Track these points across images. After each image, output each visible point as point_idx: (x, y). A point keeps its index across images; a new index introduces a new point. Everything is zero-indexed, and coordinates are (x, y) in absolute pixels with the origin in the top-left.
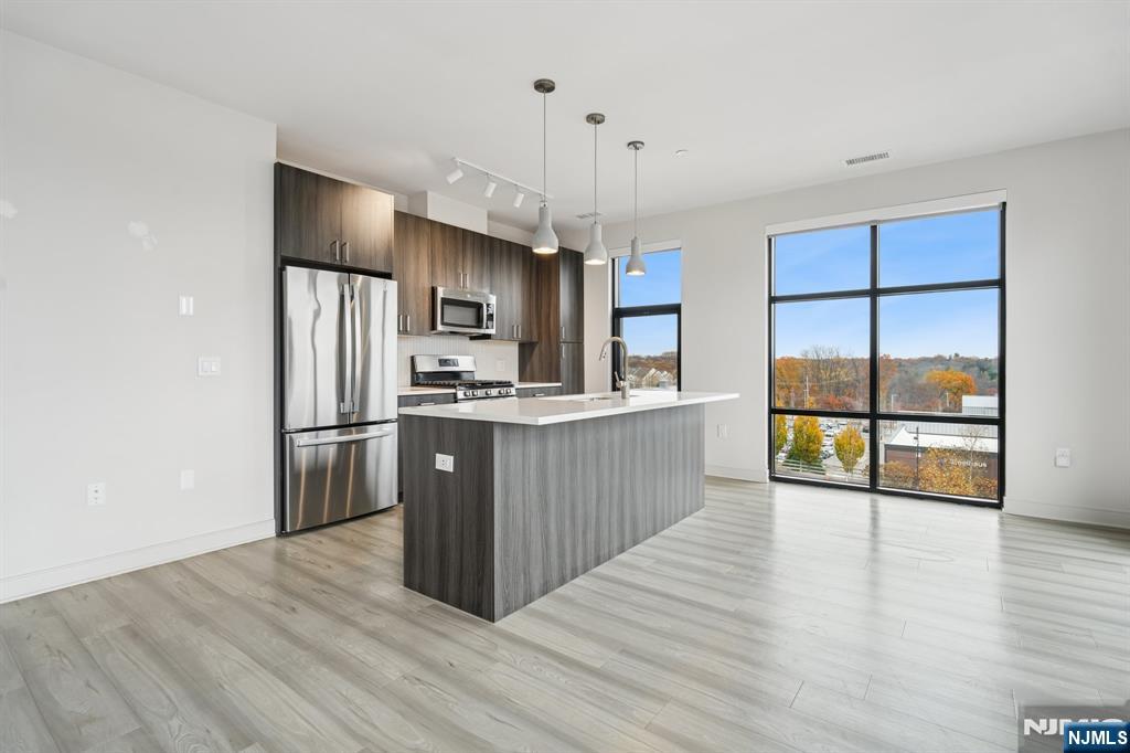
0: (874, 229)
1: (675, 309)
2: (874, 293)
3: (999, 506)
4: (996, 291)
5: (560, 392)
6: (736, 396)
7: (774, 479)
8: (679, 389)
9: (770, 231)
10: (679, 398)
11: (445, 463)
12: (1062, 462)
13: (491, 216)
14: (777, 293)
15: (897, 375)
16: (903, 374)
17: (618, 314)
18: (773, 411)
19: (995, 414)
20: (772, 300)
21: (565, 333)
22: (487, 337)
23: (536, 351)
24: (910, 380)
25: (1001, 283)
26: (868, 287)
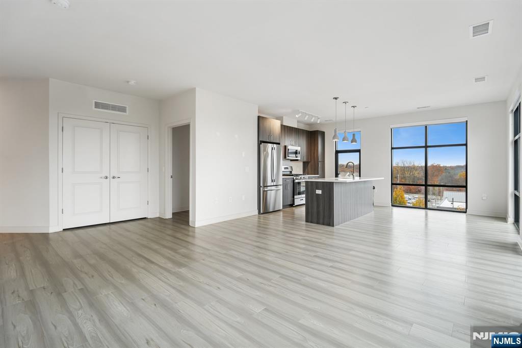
0: (426, 127)
1: (359, 151)
2: (426, 147)
3: (466, 212)
4: (465, 147)
5: (319, 178)
6: (383, 178)
7: (392, 206)
8: (360, 176)
9: (391, 127)
10: (360, 179)
11: (319, 192)
12: (484, 198)
13: (298, 122)
14: (394, 146)
15: (444, 174)
16: (448, 173)
17: (337, 152)
18: (392, 184)
19: (465, 185)
20: (392, 148)
21: (320, 159)
22: (297, 160)
23: (310, 164)
24: (450, 176)
25: (466, 145)
26: (424, 145)
